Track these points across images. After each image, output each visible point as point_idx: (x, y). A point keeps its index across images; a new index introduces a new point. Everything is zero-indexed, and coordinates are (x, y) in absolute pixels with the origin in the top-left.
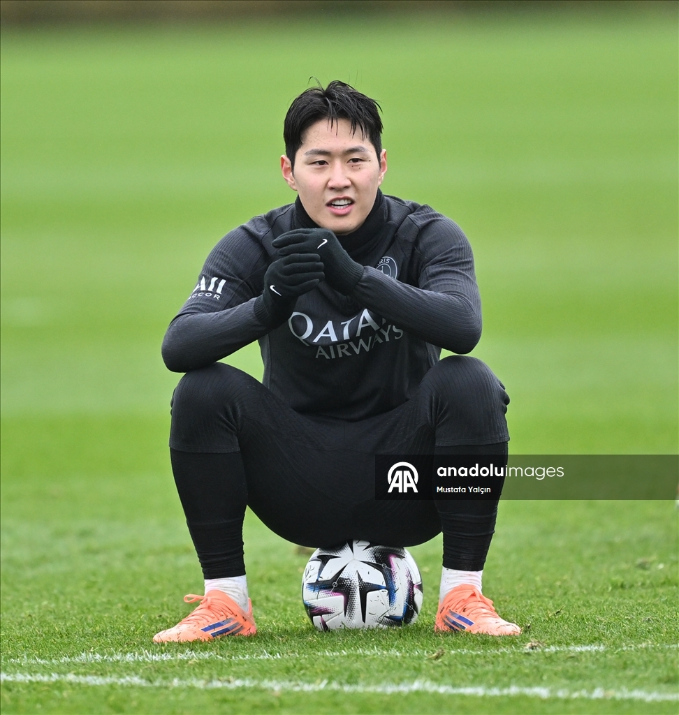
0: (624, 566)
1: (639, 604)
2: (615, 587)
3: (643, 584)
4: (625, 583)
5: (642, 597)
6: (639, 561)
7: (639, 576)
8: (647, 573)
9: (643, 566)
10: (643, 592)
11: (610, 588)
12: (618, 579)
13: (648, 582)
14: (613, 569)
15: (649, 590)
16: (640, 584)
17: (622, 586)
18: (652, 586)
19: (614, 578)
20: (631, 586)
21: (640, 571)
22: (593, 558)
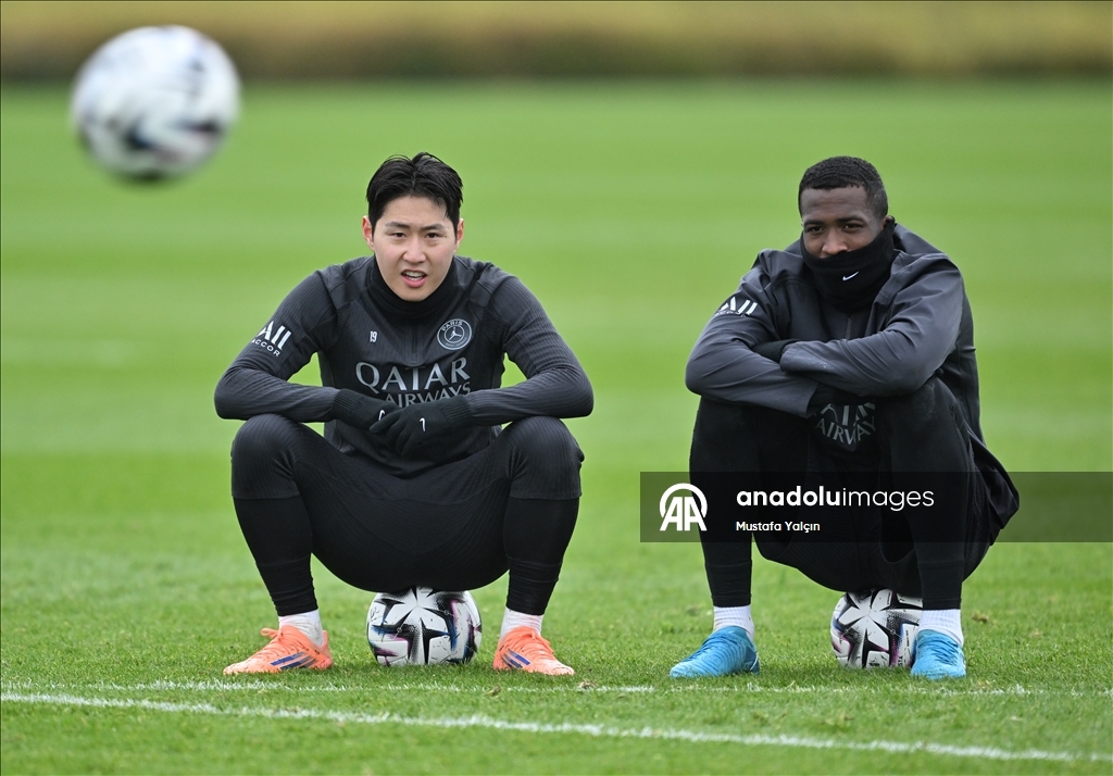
0: (674, 612)
1: (688, 649)
2: (665, 631)
3: (692, 630)
4: (675, 628)
5: (690, 641)
6: (689, 607)
7: (688, 622)
8: (696, 619)
9: (692, 613)
10: (691, 637)
11: (661, 633)
12: (668, 624)
13: (697, 628)
14: (664, 614)
15: (698, 636)
16: (689, 629)
17: (672, 631)
18: (701, 631)
19: (665, 623)
20: (681, 631)
21: (688, 618)
22: (645, 603)
